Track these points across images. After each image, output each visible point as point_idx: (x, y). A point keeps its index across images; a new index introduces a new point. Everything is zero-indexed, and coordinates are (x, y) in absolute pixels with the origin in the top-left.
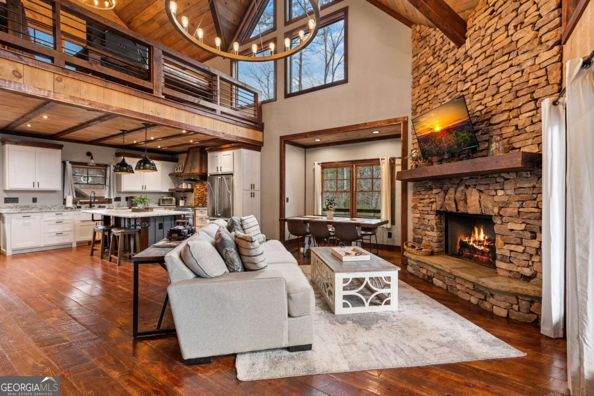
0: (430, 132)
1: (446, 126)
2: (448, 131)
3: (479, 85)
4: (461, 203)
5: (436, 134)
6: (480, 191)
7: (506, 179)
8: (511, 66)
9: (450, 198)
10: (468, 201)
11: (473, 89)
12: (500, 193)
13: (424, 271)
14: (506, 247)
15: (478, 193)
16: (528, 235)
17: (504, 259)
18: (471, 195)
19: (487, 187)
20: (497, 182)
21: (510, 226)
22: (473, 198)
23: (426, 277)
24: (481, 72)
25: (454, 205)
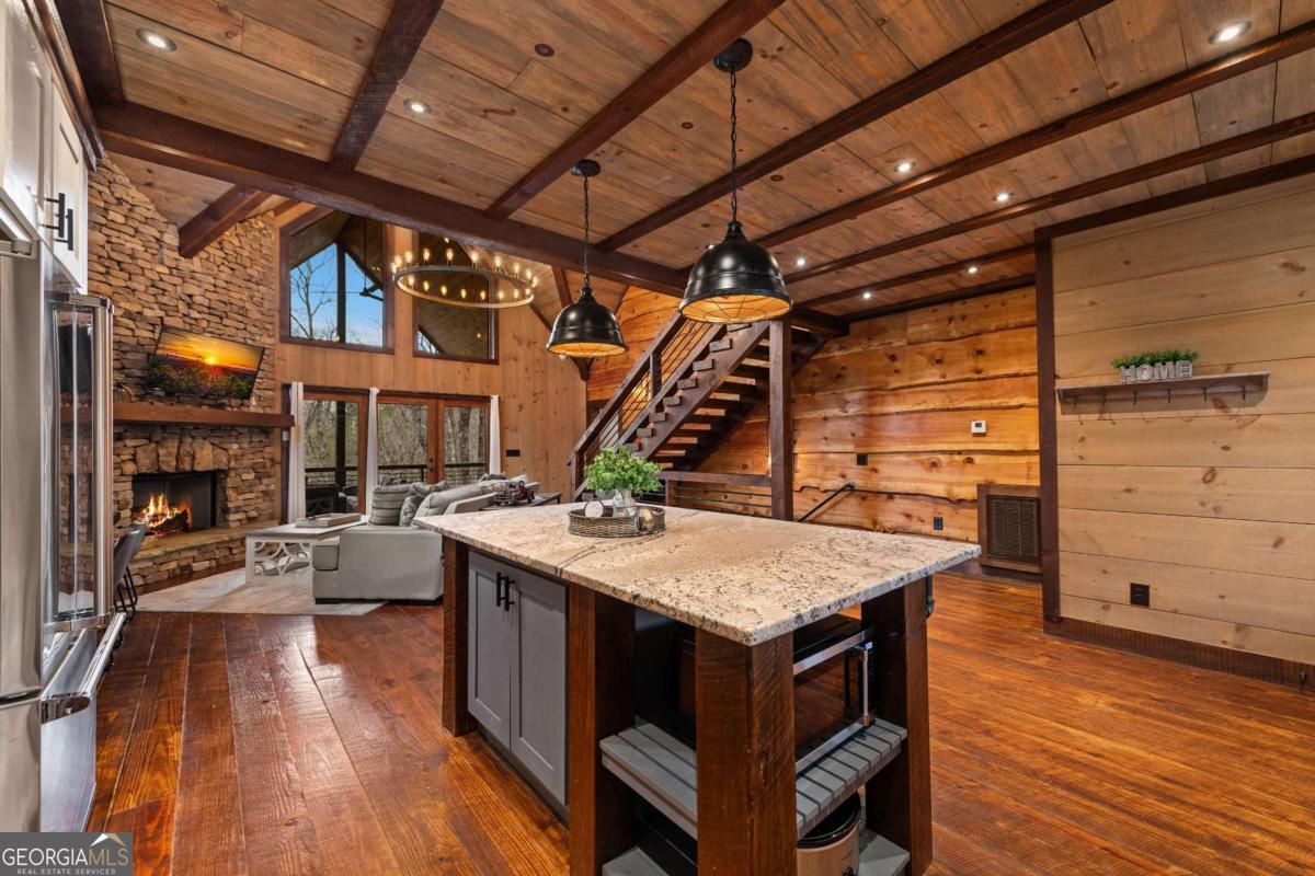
0: (195, 359)
1: (224, 364)
2: (224, 370)
3: (212, 325)
4: (188, 460)
5: (204, 366)
6: (213, 444)
7: (240, 433)
8: (245, 329)
9: (169, 454)
10: (196, 455)
11: (204, 324)
12: (235, 446)
13: (173, 565)
14: (240, 497)
15: (210, 447)
16: (257, 481)
17: (238, 510)
18: (202, 449)
19: (221, 440)
20: (230, 436)
21: (245, 477)
22: (205, 452)
23: (178, 572)
24: (212, 311)
25: (174, 463)
